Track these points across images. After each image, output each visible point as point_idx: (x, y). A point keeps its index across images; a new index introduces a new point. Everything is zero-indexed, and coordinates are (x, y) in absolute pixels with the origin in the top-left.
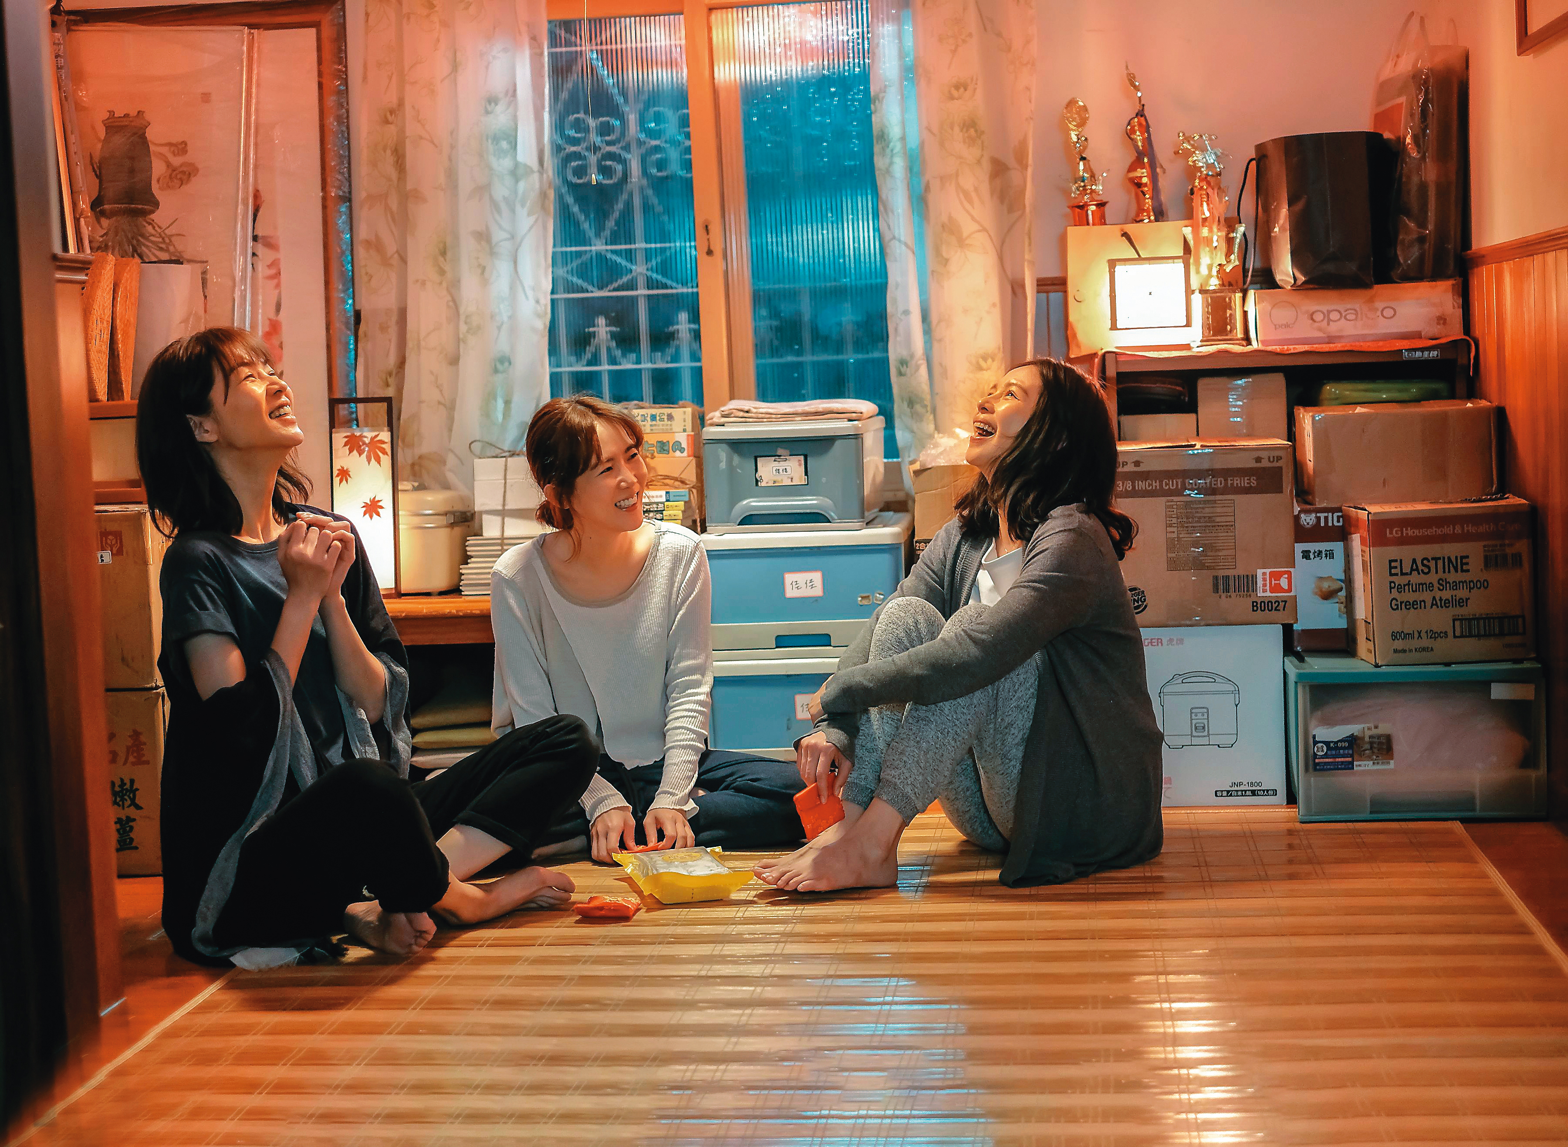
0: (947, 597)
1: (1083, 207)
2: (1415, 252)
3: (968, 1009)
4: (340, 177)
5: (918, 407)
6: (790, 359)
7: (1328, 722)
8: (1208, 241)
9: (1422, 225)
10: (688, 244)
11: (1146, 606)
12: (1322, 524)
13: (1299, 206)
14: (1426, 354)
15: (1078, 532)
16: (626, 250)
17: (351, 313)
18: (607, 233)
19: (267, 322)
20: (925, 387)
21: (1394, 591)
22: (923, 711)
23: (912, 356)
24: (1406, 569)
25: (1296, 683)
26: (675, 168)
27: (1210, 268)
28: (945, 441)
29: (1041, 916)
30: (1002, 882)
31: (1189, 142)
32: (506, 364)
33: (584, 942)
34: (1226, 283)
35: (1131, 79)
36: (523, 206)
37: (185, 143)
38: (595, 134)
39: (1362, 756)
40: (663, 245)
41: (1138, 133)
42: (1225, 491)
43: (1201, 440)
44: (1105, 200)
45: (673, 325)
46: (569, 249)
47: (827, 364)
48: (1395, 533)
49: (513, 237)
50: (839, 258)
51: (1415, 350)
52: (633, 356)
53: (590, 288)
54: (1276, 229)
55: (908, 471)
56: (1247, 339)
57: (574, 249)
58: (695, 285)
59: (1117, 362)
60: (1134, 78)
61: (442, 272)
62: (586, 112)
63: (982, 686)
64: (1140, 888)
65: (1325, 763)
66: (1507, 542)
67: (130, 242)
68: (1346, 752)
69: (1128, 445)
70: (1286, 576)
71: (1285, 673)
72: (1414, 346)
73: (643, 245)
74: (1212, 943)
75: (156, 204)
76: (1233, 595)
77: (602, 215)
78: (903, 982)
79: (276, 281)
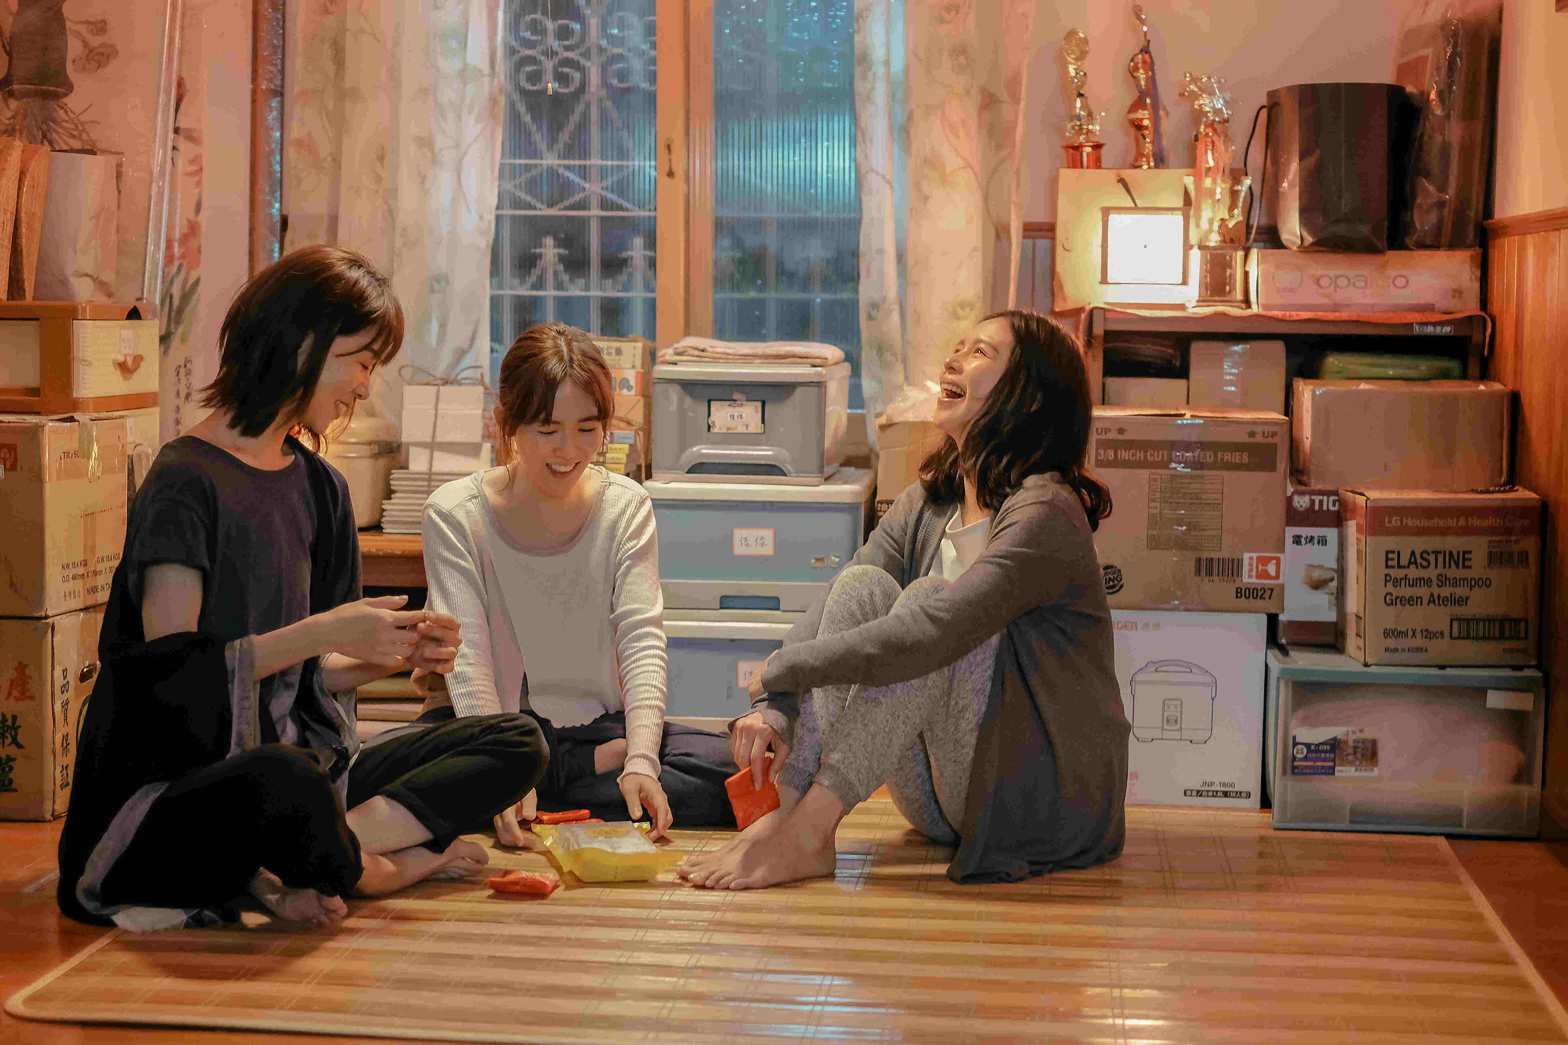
0: (907, 567)
1: (1078, 148)
2: (1433, 218)
3: (905, 1014)
4: (272, 69)
5: (887, 356)
6: (752, 294)
7: (1309, 722)
8: (1212, 192)
9: (1442, 189)
10: (647, 163)
11: (1122, 587)
12: (1317, 507)
13: (1311, 161)
14: (1438, 329)
15: (1051, 504)
16: (580, 166)
17: (277, 218)
18: (560, 146)
19: (186, 223)
20: (897, 335)
21: (1389, 585)
22: (872, 692)
23: (884, 299)
24: (1404, 561)
25: (1278, 678)
26: (638, 80)
27: (1211, 222)
28: (914, 394)
29: (989, 917)
30: (950, 877)
31: (1196, 84)
32: (443, 283)
33: (497, 919)
34: (1228, 241)
35: (1137, 12)
36: (471, 110)
37: (104, 22)
38: (552, 37)
39: (1344, 762)
40: (620, 163)
41: (1141, 71)
42: (1213, 466)
43: (1191, 409)
44: (1101, 142)
45: (627, 250)
46: (518, 161)
47: (790, 303)
48: (1395, 521)
49: (457, 146)
50: (811, 188)
51: (1426, 324)
52: (582, 281)
53: (538, 205)
54: (1285, 185)
55: (873, 426)
56: (1247, 302)
57: (523, 162)
58: (653, 208)
59: (1105, 319)
60: (1140, 10)
61: (379, 179)
62: (545, 13)
63: (940, 666)
64: (1097, 891)
65: (1306, 767)
66: (1513, 538)
67: (39, 129)
68: (1328, 755)
69: (1112, 409)
70: (1274, 562)
71: (1266, 665)
72: (1425, 320)
73: (599, 162)
74: (1172, 957)
75: (70, 88)
76: (1215, 578)
77: (555, 128)
78: (837, 982)
79: (197, 178)
